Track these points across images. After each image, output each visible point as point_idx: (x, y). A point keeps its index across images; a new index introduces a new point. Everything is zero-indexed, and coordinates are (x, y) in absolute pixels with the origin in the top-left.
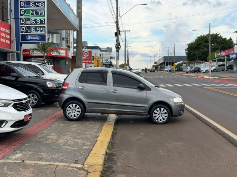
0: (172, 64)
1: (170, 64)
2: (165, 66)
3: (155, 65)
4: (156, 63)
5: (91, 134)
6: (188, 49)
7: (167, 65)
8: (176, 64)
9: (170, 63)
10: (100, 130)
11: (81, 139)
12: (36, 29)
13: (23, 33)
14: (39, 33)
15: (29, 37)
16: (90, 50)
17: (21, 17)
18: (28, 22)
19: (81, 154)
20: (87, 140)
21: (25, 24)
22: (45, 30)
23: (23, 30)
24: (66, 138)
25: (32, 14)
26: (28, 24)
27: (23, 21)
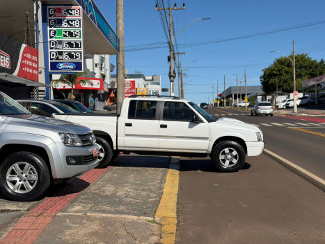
0: (243, 96)
6: (264, 76)
11: (144, 190)
13: (53, 61)
15: (61, 66)
16: (132, 80)
17: (51, 40)
18: (59, 46)
19: (149, 207)
20: (151, 192)
21: (56, 49)
22: (81, 56)
23: (53, 56)
24: (125, 189)
25: (65, 36)
26: (59, 49)
27: (53, 45)
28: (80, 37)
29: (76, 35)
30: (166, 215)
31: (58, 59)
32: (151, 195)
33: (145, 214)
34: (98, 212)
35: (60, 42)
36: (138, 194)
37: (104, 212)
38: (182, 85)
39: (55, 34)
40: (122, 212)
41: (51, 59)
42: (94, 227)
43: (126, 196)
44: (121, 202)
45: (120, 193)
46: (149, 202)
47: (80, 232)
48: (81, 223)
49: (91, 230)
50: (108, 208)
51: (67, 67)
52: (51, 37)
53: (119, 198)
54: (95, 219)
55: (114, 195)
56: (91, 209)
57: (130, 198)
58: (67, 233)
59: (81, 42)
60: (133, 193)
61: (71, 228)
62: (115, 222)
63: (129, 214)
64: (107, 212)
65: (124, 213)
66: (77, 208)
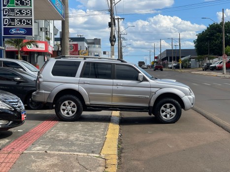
0: (178, 59)
1: (174, 60)
2: (169, 62)
3: (156, 60)
4: (156, 58)
5: (99, 133)
6: (197, 40)
7: (171, 61)
8: (183, 59)
9: (174, 58)
10: (106, 129)
11: (90, 136)
12: (20, 21)
13: (6, 26)
14: (24, 26)
15: (13, 31)
16: (75, 43)
17: (4, 8)
18: (12, 14)
19: (95, 148)
20: (97, 137)
21: (9, 16)
22: (31, 22)
23: (6, 22)
24: (75, 135)
25: (17, 4)
26: (11, 16)
27: (6, 13)
28: (31, 5)
29: (27, 4)
30: (109, 153)
31: (10, 25)
32: (97, 139)
33: (93, 152)
34: (56, 150)
35: (13, 10)
37: (60, 150)
38: (121, 48)
39: (8, 3)
40: (75, 151)
41: (4, 25)
42: (54, 161)
43: (77, 140)
44: (72, 144)
45: (72, 138)
46: (96, 144)
47: (44, 164)
48: (43, 158)
49: (52, 163)
50: (63, 148)
51: (18, 32)
52: (4, 6)
53: (72, 141)
54: (54, 155)
55: (67, 139)
56: (49, 149)
57: (81, 141)
58: (33, 165)
59: (31, 10)
60: (82, 138)
61: (36, 162)
62: (69, 157)
63: (80, 152)
64: (63, 151)
65: (76, 152)
66: (38, 148)
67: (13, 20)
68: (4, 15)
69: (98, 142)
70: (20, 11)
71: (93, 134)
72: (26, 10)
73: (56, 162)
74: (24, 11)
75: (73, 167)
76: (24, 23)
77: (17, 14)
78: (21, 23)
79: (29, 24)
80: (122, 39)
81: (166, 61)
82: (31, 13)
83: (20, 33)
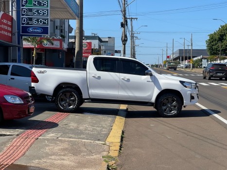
1: (186, 60)
2: (181, 62)
3: (168, 59)
4: (168, 57)
5: (106, 124)
6: (209, 40)
7: (182, 60)
8: (195, 59)
9: (186, 57)
10: (113, 122)
11: (98, 127)
12: (38, 20)
13: (24, 25)
14: (41, 25)
15: (31, 30)
17: (23, 7)
18: (29, 13)
19: (102, 137)
20: (104, 128)
21: (27, 15)
22: (48, 22)
23: (24, 21)
24: (85, 126)
25: (35, 5)
26: (29, 15)
27: (24, 12)
28: (47, 6)
29: (44, 5)
30: (113, 141)
31: (28, 24)
32: (104, 129)
33: (99, 140)
34: (67, 138)
35: (31, 10)
36: (93, 129)
37: (70, 138)
38: (134, 47)
39: (26, 3)
40: (83, 139)
41: (23, 24)
43: (86, 130)
44: (82, 133)
45: (81, 128)
46: (102, 134)
47: (56, 148)
48: (56, 144)
49: (63, 147)
50: (73, 136)
51: (35, 30)
52: (23, 6)
53: (81, 130)
54: (65, 141)
55: (77, 128)
56: (61, 136)
57: (89, 131)
58: (47, 148)
59: (48, 11)
60: (90, 128)
61: (49, 146)
62: (78, 143)
63: (87, 139)
64: (73, 138)
65: (85, 139)
66: (52, 135)
67: (31, 19)
68: (23, 15)
69: (105, 132)
70: (37, 11)
71: (101, 125)
72: (43, 10)
73: (67, 146)
74: (41, 11)
75: (81, 152)
76: (41, 22)
77: (34, 13)
78: (38, 22)
79: (45, 23)
80: (135, 38)
81: (178, 60)
82: (48, 13)
83: (37, 32)
